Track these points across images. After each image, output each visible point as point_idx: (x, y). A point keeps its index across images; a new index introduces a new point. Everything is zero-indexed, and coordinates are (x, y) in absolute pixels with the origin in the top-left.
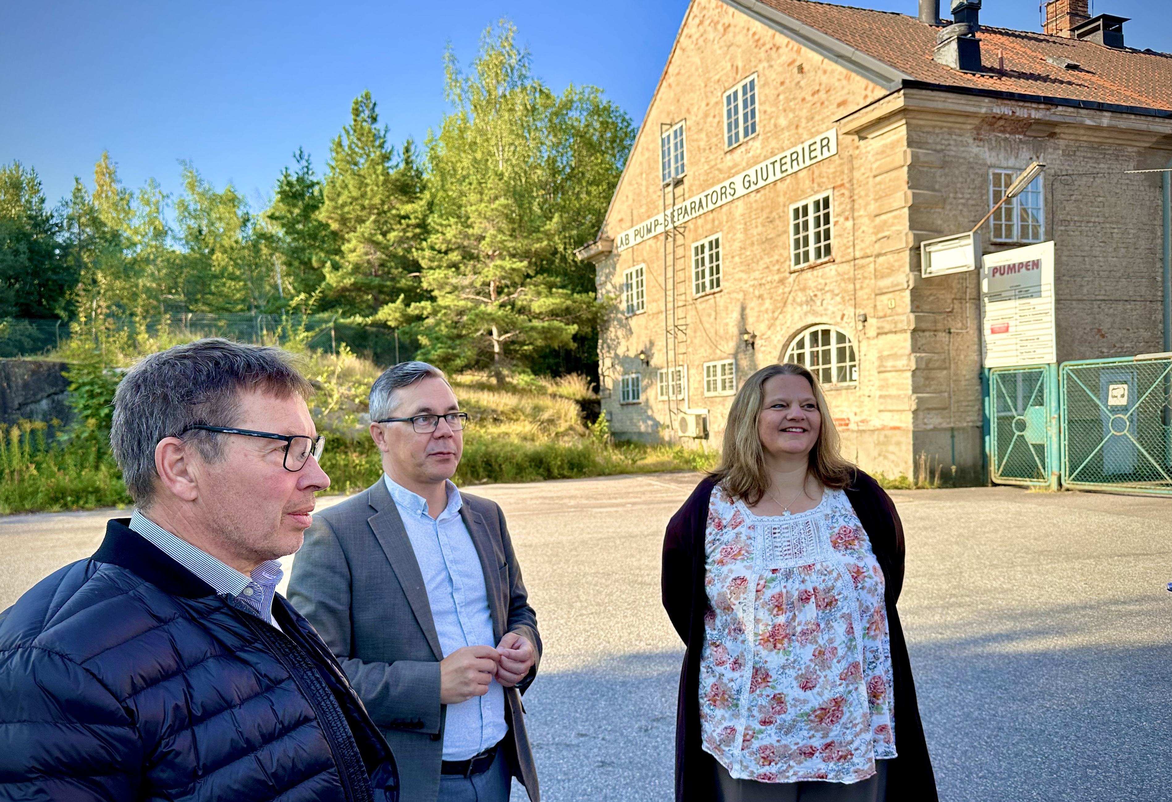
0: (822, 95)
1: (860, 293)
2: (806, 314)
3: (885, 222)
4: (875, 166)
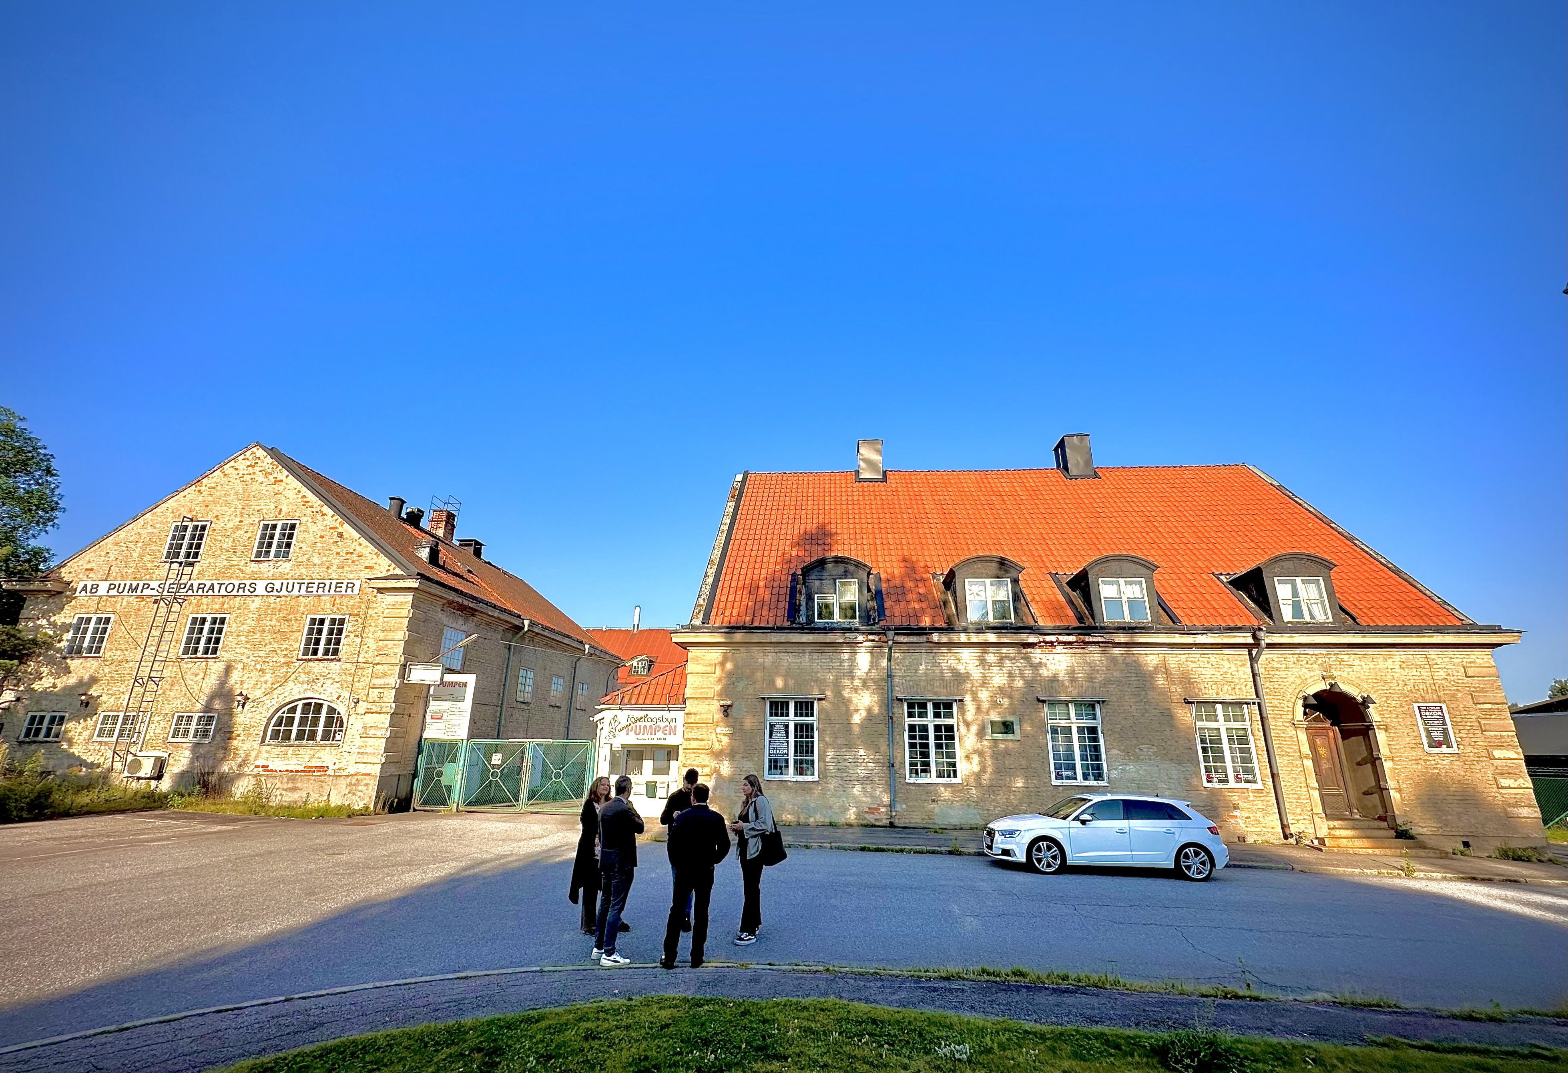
0: (355, 557)
1: (357, 684)
2: (306, 690)
3: (387, 645)
4: (386, 611)
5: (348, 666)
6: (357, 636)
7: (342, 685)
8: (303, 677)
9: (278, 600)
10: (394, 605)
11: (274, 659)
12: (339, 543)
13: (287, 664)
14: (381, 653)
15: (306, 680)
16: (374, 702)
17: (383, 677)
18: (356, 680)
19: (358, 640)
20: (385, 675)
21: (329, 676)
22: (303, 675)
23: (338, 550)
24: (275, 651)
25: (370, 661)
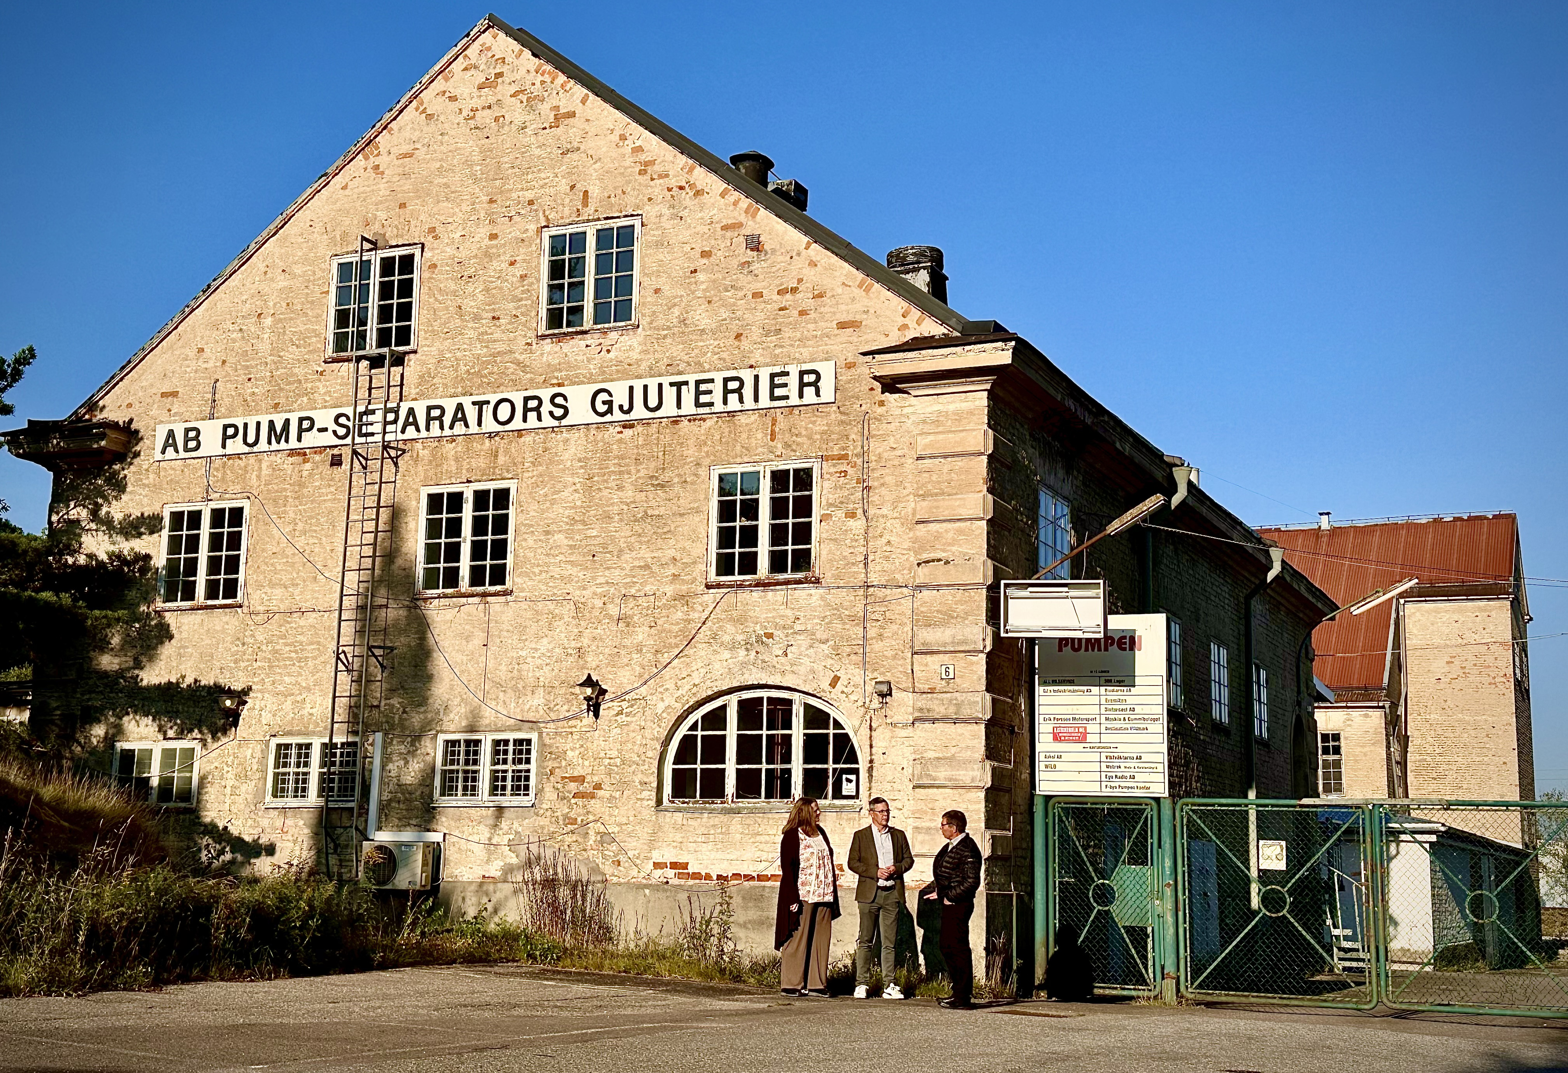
0: (804, 299)
1: (877, 646)
2: (744, 665)
3: (938, 536)
4: (922, 441)
5: (843, 596)
6: (852, 515)
7: (836, 647)
8: (731, 631)
9: (628, 432)
10: (936, 423)
11: (648, 589)
12: (755, 267)
13: (684, 598)
14: (925, 556)
15: (740, 638)
16: (932, 691)
17: (944, 623)
18: (872, 633)
19: (857, 525)
20: (948, 617)
21: (797, 627)
22: (730, 628)
23: (758, 286)
24: (647, 567)
25: (900, 579)
